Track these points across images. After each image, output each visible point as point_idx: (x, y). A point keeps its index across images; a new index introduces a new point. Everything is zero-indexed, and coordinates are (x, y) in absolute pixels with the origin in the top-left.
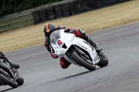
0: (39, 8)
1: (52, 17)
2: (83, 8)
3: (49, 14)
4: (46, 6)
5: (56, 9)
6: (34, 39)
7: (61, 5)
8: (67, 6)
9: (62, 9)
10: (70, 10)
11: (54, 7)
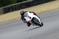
0: (6, 7)
1: (11, 10)
2: (24, 6)
3: (10, 9)
4: (9, 6)
5: (13, 7)
6: (3, 20)
7: (15, 5)
8: (18, 6)
9: (15, 7)
10: (19, 8)
11: (12, 6)
